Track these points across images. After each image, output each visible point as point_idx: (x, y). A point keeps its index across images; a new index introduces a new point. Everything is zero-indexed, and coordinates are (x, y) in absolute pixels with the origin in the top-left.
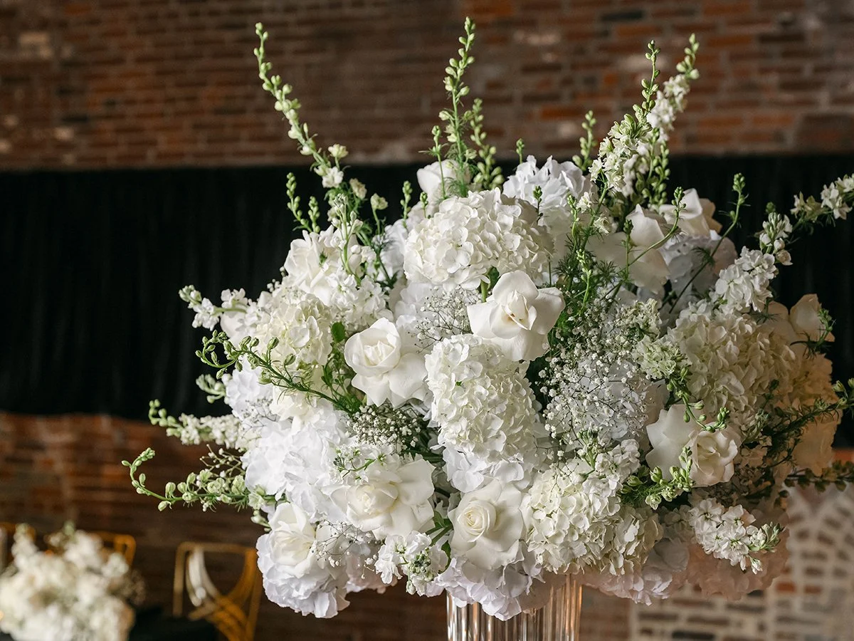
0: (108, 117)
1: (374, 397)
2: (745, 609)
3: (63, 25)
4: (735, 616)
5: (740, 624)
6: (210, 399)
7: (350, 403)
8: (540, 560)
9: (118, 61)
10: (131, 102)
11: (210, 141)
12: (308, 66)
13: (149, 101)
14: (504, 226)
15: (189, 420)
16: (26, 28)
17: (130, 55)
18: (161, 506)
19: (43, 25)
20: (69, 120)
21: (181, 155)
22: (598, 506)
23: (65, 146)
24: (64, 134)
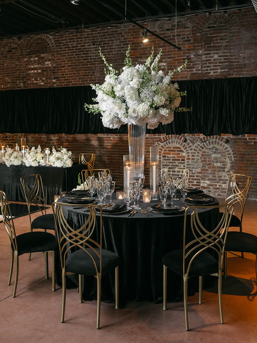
0: (63, 77)
1: (118, 96)
2: (181, 163)
3: (53, 60)
4: (179, 164)
5: (180, 166)
6: (94, 101)
7: (114, 97)
8: (140, 115)
9: (64, 66)
10: (67, 74)
11: (82, 81)
12: (101, 66)
13: (70, 74)
14: (134, 72)
15: (91, 105)
16: (46, 61)
17: (66, 65)
18: (89, 112)
19: (49, 60)
20: (55, 78)
21: (77, 84)
22: (147, 108)
23: (54, 83)
24: (54, 81)
